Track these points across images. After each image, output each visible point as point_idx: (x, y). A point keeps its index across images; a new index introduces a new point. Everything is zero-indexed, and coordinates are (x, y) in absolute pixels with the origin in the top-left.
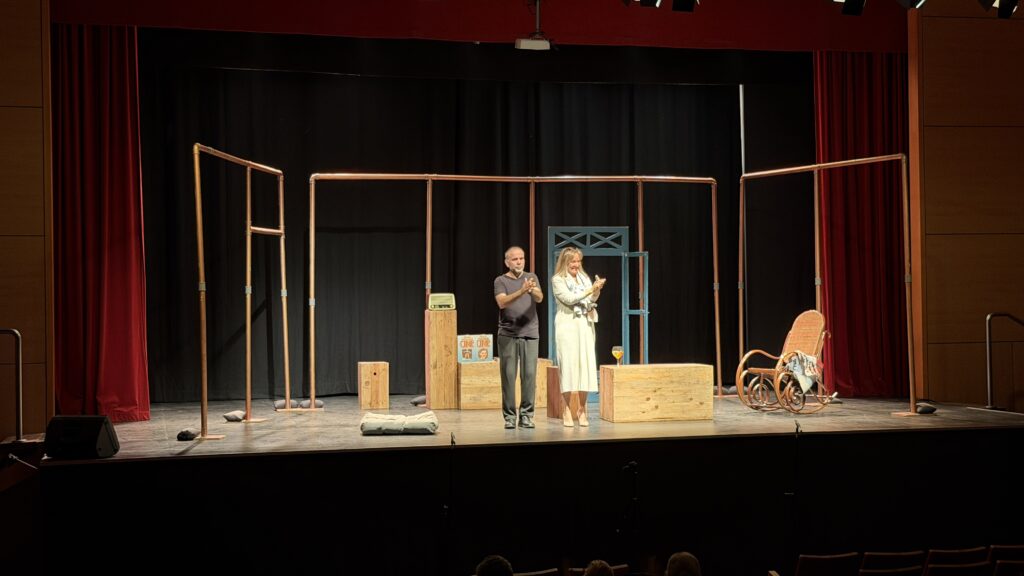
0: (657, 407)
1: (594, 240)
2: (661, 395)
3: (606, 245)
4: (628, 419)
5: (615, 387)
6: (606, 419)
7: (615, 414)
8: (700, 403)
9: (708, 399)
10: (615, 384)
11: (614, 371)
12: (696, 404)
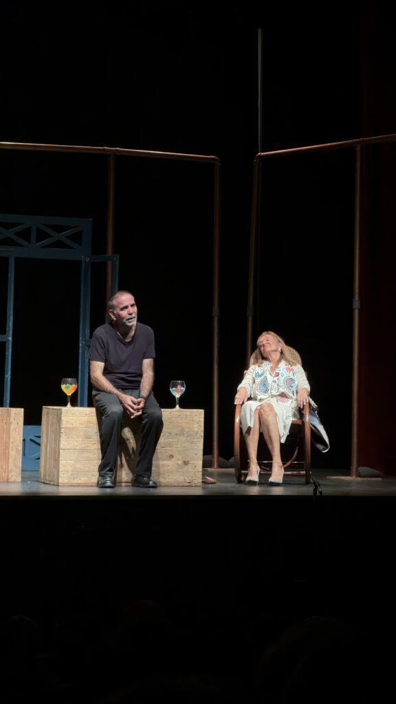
1: (41, 235)
3: (59, 244)
4: (80, 482)
5: (62, 435)
6: (48, 482)
7: (60, 474)
8: (184, 462)
9: (196, 456)
10: (63, 430)
11: (63, 411)
12: (178, 464)
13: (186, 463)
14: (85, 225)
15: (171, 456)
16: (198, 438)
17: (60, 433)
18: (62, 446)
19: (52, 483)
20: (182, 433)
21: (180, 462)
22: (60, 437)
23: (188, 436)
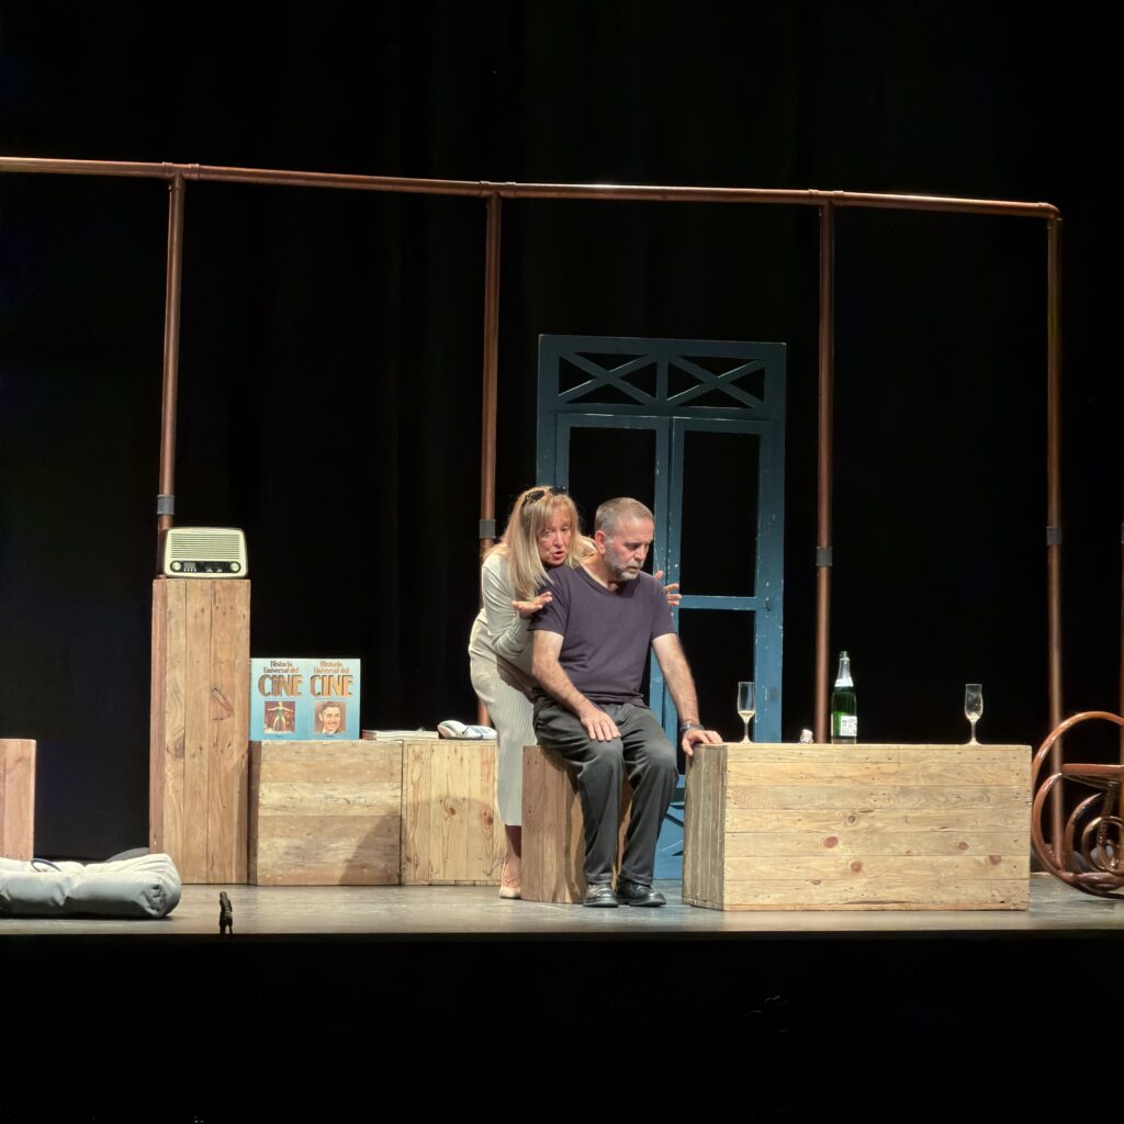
0: (857, 868)
1: (679, 380)
2: (872, 831)
3: (716, 398)
4: (767, 901)
5: (729, 804)
6: (699, 903)
7: (727, 886)
8: (991, 857)
9: (1015, 846)
10: (729, 792)
11: (730, 752)
12: (978, 863)
13: (994, 861)
14: (771, 355)
15: (963, 846)
16: (1020, 807)
17: (724, 797)
18: (728, 826)
19: (708, 904)
20: (984, 795)
21: (982, 859)
22: (724, 806)
23: (997, 804)
